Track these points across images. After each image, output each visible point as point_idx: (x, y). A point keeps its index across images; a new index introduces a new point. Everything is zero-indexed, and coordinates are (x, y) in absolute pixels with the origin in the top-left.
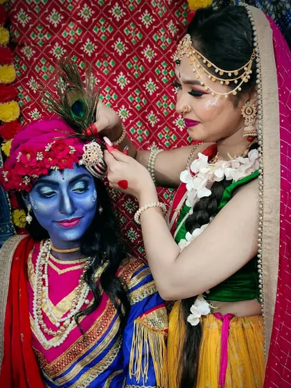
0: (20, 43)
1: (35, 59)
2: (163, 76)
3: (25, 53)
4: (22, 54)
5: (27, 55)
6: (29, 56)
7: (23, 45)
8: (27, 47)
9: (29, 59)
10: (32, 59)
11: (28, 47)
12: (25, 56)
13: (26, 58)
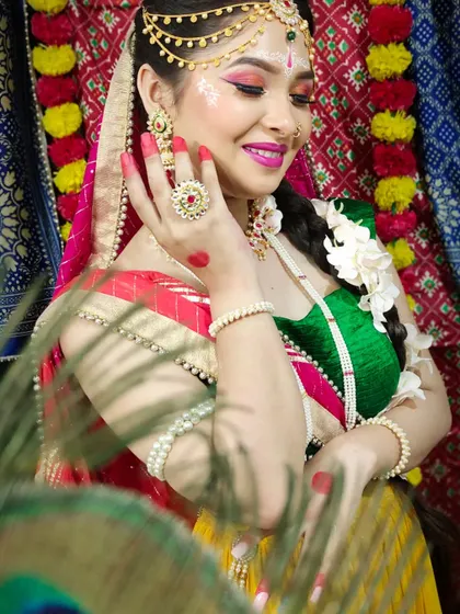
0: (95, 5)
1: (119, 31)
2: (329, 52)
3: (104, 21)
4: (101, 23)
5: (108, 25)
6: (110, 26)
7: (100, 9)
8: (107, 12)
9: (110, 31)
10: (115, 30)
11: (109, 12)
12: (104, 26)
13: (107, 29)
